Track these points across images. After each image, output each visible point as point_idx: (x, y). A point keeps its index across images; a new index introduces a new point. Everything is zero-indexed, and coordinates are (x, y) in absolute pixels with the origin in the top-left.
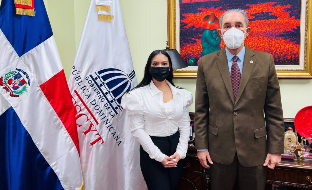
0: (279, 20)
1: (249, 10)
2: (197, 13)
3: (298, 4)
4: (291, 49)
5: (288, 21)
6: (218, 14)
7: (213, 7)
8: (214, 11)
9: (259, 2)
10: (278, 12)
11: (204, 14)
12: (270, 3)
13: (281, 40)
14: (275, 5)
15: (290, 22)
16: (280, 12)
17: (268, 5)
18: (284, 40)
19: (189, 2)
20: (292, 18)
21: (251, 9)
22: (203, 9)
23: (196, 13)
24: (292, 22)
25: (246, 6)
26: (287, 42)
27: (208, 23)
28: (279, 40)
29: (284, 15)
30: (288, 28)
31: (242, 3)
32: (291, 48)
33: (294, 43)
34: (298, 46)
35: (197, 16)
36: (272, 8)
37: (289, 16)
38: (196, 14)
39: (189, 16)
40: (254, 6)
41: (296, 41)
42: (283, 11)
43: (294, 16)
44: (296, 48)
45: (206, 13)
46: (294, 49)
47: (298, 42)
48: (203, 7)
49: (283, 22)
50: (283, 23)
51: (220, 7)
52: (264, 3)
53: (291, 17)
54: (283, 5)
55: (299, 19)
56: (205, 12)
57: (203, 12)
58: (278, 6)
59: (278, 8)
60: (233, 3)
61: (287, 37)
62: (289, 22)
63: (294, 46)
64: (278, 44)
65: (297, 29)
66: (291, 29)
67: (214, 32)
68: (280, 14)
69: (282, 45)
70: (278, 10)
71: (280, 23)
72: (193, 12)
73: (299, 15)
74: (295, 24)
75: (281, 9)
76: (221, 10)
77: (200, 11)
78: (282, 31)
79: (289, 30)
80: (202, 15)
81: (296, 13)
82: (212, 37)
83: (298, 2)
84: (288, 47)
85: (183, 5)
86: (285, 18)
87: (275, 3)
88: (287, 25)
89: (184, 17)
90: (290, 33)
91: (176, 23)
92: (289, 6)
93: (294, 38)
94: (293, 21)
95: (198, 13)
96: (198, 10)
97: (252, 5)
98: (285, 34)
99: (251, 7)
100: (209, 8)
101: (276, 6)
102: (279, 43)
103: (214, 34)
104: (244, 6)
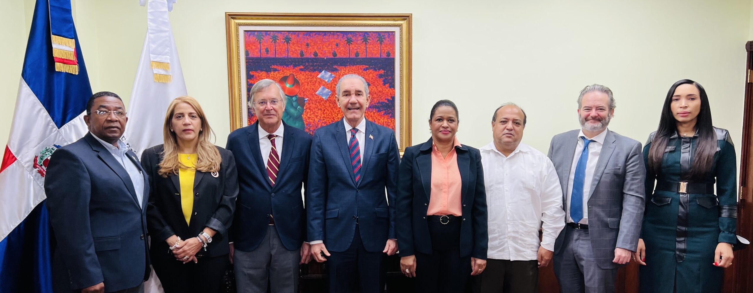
0: (372, 88)
1: (338, 73)
2: (271, 72)
3: (392, 69)
4: (386, 124)
5: (381, 90)
6: (298, 76)
7: (292, 66)
8: (293, 71)
9: (348, 64)
10: (371, 78)
11: (280, 75)
12: (361, 66)
13: (375, 113)
14: (367, 69)
15: (384, 92)
16: (372, 78)
17: (359, 69)
18: (379, 112)
19: (260, 57)
20: (386, 87)
21: (340, 72)
22: (279, 68)
23: (269, 71)
24: (386, 92)
25: (333, 68)
26: (382, 116)
27: (286, 87)
28: (372, 112)
29: (378, 82)
30: (382, 98)
31: (328, 64)
32: (386, 122)
33: (389, 116)
34: (393, 121)
35: (271, 76)
36: (364, 72)
37: (382, 84)
38: (269, 73)
39: (260, 75)
40: (343, 68)
41: (391, 114)
42: (376, 78)
43: (388, 83)
44: (391, 123)
45: (283, 73)
46: (389, 124)
47: (393, 116)
48: (278, 65)
49: (376, 90)
50: (376, 92)
51: (302, 67)
52: (355, 66)
53: (384, 84)
54: (376, 71)
55: (393, 87)
56: (281, 71)
57: (278, 71)
58: (371, 71)
59: (371, 73)
60: (317, 63)
61: (382, 109)
62: (382, 92)
63: (389, 120)
64: (372, 118)
65: (391, 99)
66: (386, 99)
67: (294, 99)
68: (372, 80)
69: (376, 118)
70: (371, 75)
71: (373, 91)
72: (264, 71)
73: (393, 83)
74: (389, 93)
75: (374, 74)
76: (302, 71)
77: (275, 70)
78: (375, 101)
79: (383, 101)
80: (278, 75)
81: (390, 81)
82: (292, 105)
83: (392, 67)
84: (383, 121)
85: (250, 60)
86: (378, 85)
87: (367, 66)
88: (380, 94)
89: (253, 76)
90: (384, 104)
91: (241, 84)
92: (382, 72)
93: (389, 111)
94: (387, 90)
95: (273, 72)
96: (272, 69)
97: (340, 67)
98: (379, 105)
99: (338, 69)
100: (286, 67)
101: (368, 71)
102: (373, 116)
103: (294, 102)
104: (331, 68)
